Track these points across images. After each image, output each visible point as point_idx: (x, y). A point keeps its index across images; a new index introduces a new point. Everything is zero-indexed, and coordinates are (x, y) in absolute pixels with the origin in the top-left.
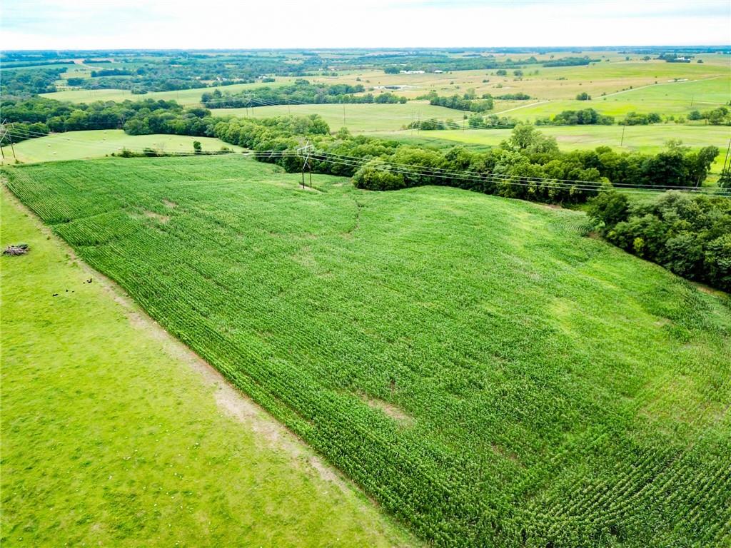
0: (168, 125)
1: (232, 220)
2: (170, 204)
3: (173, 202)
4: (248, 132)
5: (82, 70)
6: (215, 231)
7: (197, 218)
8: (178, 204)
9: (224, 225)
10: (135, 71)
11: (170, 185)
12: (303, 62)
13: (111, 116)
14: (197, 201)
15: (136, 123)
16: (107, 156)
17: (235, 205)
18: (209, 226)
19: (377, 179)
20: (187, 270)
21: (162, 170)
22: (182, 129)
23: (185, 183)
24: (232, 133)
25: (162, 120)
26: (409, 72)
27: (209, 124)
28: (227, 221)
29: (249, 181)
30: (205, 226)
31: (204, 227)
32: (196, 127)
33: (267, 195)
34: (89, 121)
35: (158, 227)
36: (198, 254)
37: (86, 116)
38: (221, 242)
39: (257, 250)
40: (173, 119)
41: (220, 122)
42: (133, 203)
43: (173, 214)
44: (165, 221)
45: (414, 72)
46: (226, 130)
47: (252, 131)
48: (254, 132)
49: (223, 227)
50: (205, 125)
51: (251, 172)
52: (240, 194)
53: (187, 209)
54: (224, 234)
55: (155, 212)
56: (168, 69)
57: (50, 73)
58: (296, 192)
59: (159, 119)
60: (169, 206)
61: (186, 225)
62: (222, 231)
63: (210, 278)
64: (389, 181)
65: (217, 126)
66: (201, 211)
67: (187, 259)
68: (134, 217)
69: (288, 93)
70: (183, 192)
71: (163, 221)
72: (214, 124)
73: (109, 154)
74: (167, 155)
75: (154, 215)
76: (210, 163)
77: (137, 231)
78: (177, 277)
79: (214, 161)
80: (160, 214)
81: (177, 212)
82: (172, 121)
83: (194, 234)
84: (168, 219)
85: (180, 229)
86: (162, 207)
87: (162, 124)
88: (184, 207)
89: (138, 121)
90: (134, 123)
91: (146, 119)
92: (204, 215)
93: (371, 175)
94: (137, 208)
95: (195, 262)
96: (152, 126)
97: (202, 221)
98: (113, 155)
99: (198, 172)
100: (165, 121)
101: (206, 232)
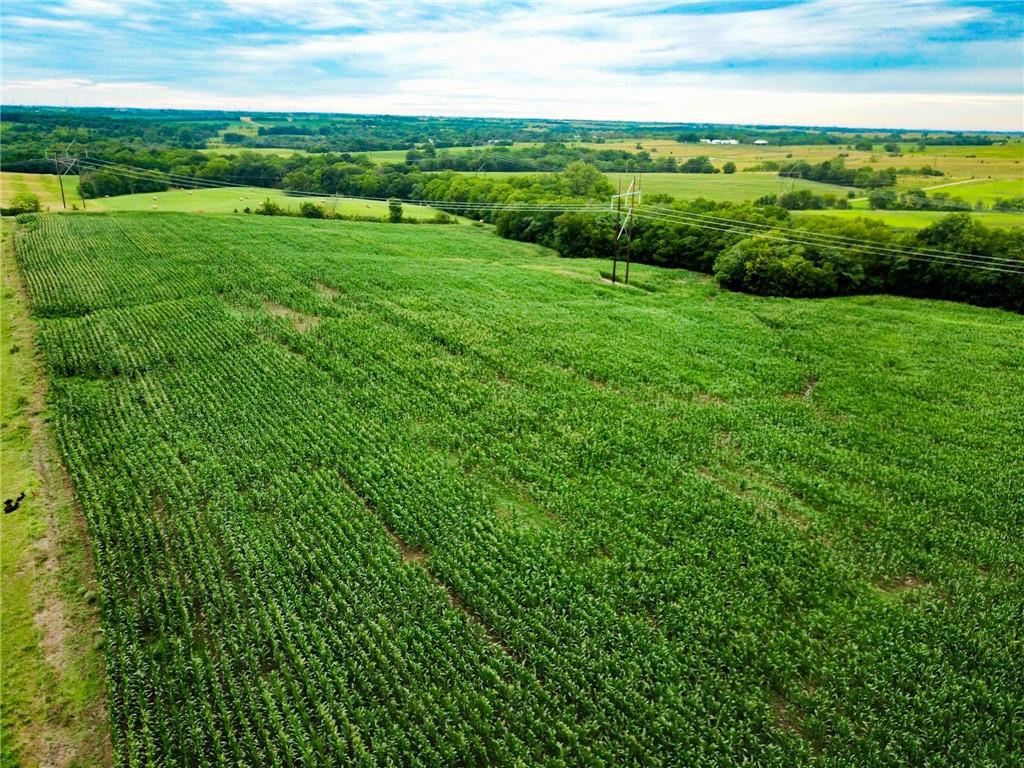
0: (351, 183)
1: (478, 338)
2: (329, 291)
3: (334, 288)
4: (482, 192)
5: (248, 128)
6: (436, 362)
7: (387, 327)
8: (345, 292)
9: (457, 350)
10: (318, 129)
11: (337, 257)
12: (548, 131)
13: (265, 169)
14: (389, 288)
15: (302, 178)
16: (236, 211)
17: (477, 304)
18: (418, 348)
19: (780, 271)
20: (337, 499)
21: (326, 234)
22: (372, 188)
23: (367, 257)
24: (456, 194)
25: (342, 175)
26: (714, 142)
27: (417, 182)
28: (464, 337)
29: (496, 263)
30: (406, 346)
31: (404, 353)
32: (395, 187)
33: (542, 290)
34: (232, 174)
35: (285, 341)
36: (384, 434)
37: (229, 167)
38: (454, 398)
39: (576, 437)
40: (358, 173)
41: (436, 180)
42: (245, 285)
43: (328, 313)
44: (306, 327)
45: (723, 142)
46: (444, 191)
47: (490, 192)
48: (493, 193)
49: (453, 353)
50: (411, 184)
51: (495, 251)
52: (483, 282)
53: (363, 304)
54: (462, 374)
55: (289, 306)
56: (362, 130)
57: (206, 128)
58: (602, 289)
59: (338, 173)
60: (324, 296)
61: (358, 341)
62: (456, 365)
63: (420, 548)
64: (807, 278)
65: (430, 186)
66: (398, 311)
67: (345, 451)
68: (237, 314)
69: (535, 157)
70: (361, 270)
71: (301, 329)
72: (425, 183)
73: (241, 210)
74: (340, 217)
75: (283, 313)
76: (416, 232)
77: (228, 347)
78: (296, 528)
79: (423, 231)
80: (298, 310)
81: (340, 309)
82: (358, 176)
83: (376, 366)
84: (315, 323)
85: (341, 350)
86: (308, 295)
87: (342, 180)
88: (357, 300)
89: (305, 175)
90: (298, 176)
91: (317, 172)
92: (405, 320)
93: (762, 263)
94: (249, 295)
95: (373, 465)
96: (325, 183)
97: (400, 333)
98: (247, 211)
99: (394, 242)
100: (347, 175)
101: (411, 364)
